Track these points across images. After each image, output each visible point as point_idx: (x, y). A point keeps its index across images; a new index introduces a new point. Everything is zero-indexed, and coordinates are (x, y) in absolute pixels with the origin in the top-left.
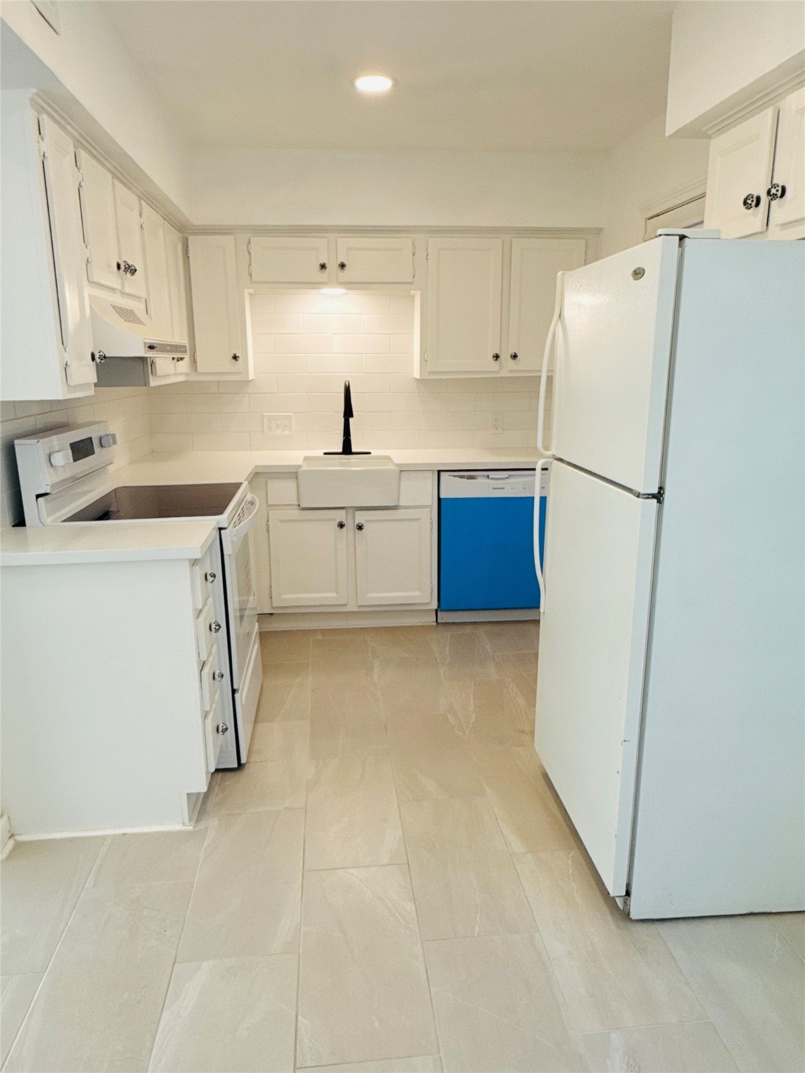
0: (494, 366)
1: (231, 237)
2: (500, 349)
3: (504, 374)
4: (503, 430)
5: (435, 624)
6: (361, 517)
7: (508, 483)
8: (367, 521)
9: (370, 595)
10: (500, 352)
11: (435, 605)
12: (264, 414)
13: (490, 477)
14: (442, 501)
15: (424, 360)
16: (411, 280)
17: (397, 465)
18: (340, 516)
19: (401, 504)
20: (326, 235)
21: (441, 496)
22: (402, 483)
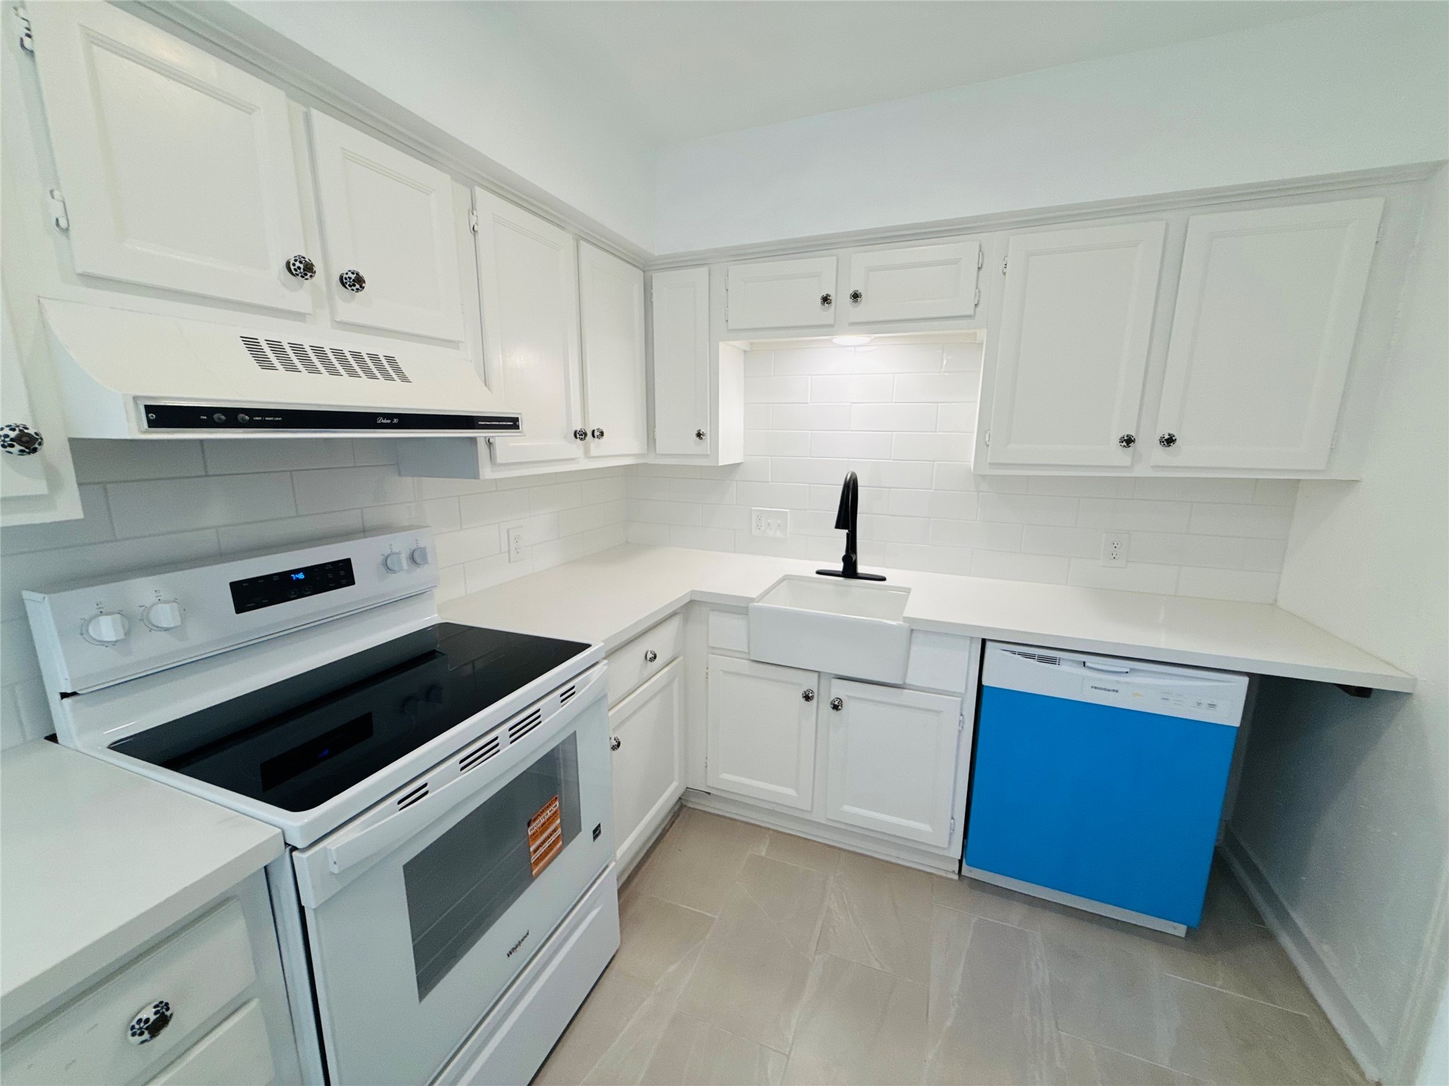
0: (1122, 456)
1: (705, 269)
2: (1138, 427)
3: (1141, 471)
4: (1127, 561)
5: (956, 877)
6: (840, 690)
7: (1127, 683)
8: (849, 697)
9: (847, 808)
10: (1137, 432)
11: (956, 852)
12: (753, 508)
13: (1087, 664)
14: (985, 691)
15: (982, 444)
16: (971, 313)
17: (906, 619)
18: (810, 682)
19: (908, 681)
20: (835, 251)
21: (985, 682)
22: (914, 648)
